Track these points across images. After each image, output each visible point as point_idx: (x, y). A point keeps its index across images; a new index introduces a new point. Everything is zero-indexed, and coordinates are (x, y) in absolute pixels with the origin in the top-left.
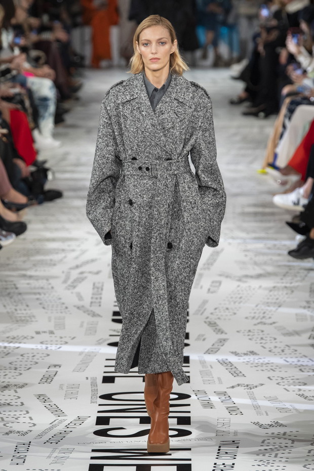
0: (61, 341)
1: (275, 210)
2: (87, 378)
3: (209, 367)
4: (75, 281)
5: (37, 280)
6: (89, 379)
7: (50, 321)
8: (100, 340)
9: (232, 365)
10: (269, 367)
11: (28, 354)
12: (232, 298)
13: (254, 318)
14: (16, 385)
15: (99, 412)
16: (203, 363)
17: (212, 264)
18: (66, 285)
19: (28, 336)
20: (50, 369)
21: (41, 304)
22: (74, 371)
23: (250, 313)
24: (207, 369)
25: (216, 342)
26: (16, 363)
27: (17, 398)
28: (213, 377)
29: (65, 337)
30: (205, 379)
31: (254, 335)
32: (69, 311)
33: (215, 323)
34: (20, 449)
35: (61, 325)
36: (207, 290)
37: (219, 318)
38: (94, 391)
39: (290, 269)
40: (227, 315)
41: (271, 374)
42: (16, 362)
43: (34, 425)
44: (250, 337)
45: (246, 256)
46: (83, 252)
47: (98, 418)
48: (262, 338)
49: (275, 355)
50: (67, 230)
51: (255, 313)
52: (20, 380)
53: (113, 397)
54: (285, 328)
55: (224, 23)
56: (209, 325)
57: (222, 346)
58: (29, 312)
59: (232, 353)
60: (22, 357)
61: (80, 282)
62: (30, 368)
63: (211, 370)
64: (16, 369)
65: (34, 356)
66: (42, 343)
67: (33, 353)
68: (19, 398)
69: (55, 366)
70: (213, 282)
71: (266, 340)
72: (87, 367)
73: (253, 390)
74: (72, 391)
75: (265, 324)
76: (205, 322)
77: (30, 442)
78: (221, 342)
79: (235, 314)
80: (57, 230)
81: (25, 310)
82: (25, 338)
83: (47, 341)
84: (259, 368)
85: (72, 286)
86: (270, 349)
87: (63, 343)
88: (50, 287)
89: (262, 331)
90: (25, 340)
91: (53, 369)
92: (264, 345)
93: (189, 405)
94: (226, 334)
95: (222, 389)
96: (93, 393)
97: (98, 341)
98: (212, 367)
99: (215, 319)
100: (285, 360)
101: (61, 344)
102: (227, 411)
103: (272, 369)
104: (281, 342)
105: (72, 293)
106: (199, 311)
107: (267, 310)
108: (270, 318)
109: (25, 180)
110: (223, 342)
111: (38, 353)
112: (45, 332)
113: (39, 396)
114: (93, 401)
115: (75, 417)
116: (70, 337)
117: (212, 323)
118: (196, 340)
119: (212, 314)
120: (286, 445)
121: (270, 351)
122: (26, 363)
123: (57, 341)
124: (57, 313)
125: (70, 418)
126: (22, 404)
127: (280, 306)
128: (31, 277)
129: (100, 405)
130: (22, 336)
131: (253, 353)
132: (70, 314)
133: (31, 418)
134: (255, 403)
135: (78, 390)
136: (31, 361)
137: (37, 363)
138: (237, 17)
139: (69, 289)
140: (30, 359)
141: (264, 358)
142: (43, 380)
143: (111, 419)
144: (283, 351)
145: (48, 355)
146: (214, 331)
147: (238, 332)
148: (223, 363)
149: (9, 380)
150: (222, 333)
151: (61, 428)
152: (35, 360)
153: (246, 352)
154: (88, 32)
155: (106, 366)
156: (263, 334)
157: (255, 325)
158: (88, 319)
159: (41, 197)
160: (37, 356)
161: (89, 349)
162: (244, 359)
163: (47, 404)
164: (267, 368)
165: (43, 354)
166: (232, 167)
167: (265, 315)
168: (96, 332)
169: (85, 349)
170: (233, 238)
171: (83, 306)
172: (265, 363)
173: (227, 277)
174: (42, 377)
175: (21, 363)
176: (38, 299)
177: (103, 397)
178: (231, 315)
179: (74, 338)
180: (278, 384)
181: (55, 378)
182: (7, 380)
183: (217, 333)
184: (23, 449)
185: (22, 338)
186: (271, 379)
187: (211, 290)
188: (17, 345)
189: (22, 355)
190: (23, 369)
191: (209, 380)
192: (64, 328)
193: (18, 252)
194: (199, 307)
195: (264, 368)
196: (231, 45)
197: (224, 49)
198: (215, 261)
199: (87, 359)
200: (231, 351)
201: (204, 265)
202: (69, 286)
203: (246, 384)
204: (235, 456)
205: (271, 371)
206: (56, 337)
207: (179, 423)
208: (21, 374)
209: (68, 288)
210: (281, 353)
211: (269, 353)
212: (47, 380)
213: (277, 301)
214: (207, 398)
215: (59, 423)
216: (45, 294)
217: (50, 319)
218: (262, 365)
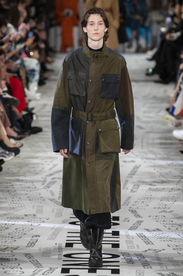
1: (173, 141)
2: (56, 244)
3: (132, 238)
4: (49, 183)
5: (26, 183)
7: (34, 208)
8: (64, 220)
9: (145, 237)
10: (168, 240)
11: (20, 228)
12: (146, 195)
13: (159, 208)
14: (12, 248)
15: (63, 265)
16: (128, 236)
17: (134, 174)
18: (43, 186)
19: (20, 217)
20: (33, 238)
21: (28, 197)
22: (48, 239)
23: (157, 205)
24: (130, 239)
25: (136, 223)
26: (12, 234)
27: (13, 255)
28: (134, 245)
29: (43, 218)
30: (129, 245)
31: (159, 219)
32: (45, 202)
33: (135, 211)
35: (40, 211)
36: (130, 191)
37: (138, 208)
38: (60, 252)
39: (182, 178)
40: (142, 206)
41: (169, 243)
43: (23, 272)
44: (157, 220)
45: (155, 169)
46: (55, 166)
47: (62, 269)
48: (164, 221)
49: (172, 231)
50: (45, 152)
51: (160, 205)
52: (15, 244)
53: (72, 256)
54: (178, 215)
55: (143, 26)
56: (131, 212)
57: (139, 225)
58: (21, 202)
59: (146, 229)
60: (16, 230)
61: (53, 184)
62: (21, 237)
63: (133, 240)
64: (12, 238)
65: (23, 230)
66: (28, 221)
67: (23, 228)
69: (36, 236)
70: (134, 186)
71: (167, 222)
72: (56, 237)
73: (158, 253)
74: (47, 252)
75: (166, 212)
76: (129, 210)
79: (148, 205)
80: (38, 152)
81: (18, 201)
82: (18, 218)
83: (31, 221)
84: (162, 239)
85: (48, 187)
86: (169, 228)
87: (41, 222)
88: (34, 187)
89: (164, 217)
91: (35, 238)
92: (166, 225)
93: (119, 262)
94: (142, 218)
95: (139, 252)
97: (63, 221)
98: (133, 238)
99: (136, 208)
100: (178, 235)
102: (142, 266)
103: (170, 240)
104: (176, 223)
105: (47, 191)
106: (126, 203)
107: (167, 203)
108: (169, 208)
109: (19, 120)
110: (140, 223)
111: (26, 228)
112: (30, 215)
113: (26, 255)
114: (59, 258)
115: (49, 268)
116: (46, 218)
117: (133, 211)
118: (123, 221)
119: (133, 205)
121: (169, 229)
122: (19, 234)
123: (38, 221)
124: (38, 203)
125: (45, 268)
126: (16, 259)
127: (175, 201)
128: (22, 181)
129: (63, 261)
131: (158, 230)
132: (46, 204)
133: (21, 269)
134: (159, 261)
135: (50, 251)
136: (22, 233)
137: (25, 234)
138: (151, 22)
139: (45, 189)
140: (21, 231)
141: (165, 233)
142: (29, 245)
143: (70, 270)
144: (177, 229)
145: (32, 229)
146: (135, 216)
147: (149, 216)
148: (140, 236)
149: (8, 244)
150: (140, 217)
151: (40, 274)
152: (24, 232)
153: (154, 229)
154: (59, 30)
155: (67, 237)
156: (165, 218)
157: (160, 212)
158: (57, 207)
159: (30, 131)
160: (26, 230)
161: (57, 226)
162: (153, 233)
163: (31, 259)
164: (167, 239)
165: (29, 228)
166: (147, 115)
167: (166, 206)
168: (62, 215)
169: (55, 226)
170: (147, 159)
171: (54, 199)
172: (166, 236)
173: (143, 182)
174: (28, 243)
175: (15, 234)
176: (26, 194)
177: (65, 256)
178: (145, 206)
179: (48, 219)
180: (174, 249)
181: (36, 243)
182: (6, 244)
183: (136, 218)
185: (16, 218)
186: (170, 247)
187: (133, 191)
188: (13, 223)
189: (16, 229)
190: (16, 237)
191: (131, 246)
192: (42, 213)
193: (15, 165)
194: (126, 201)
196: (147, 39)
197: (142, 42)
198: (136, 172)
199: (56, 232)
201: (129, 175)
202: (46, 186)
203: (154, 249)
206: (37, 218)
207: (112, 273)
208: (15, 241)
210: (176, 230)
211: (169, 230)
212: (31, 244)
213: (174, 198)
214: (130, 258)
215: (39, 271)
216: (31, 191)
217: (33, 207)
218: (164, 238)
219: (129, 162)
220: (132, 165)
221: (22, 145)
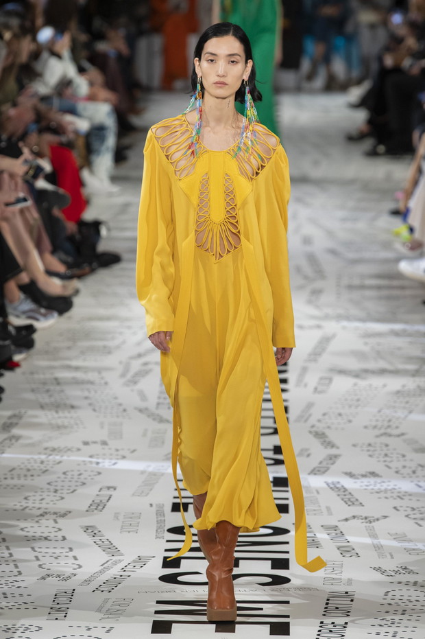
0: (117, 455)
1: (406, 283)
2: (151, 505)
3: (315, 493)
4: (136, 374)
5: (86, 372)
6: (154, 505)
7: (102, 427)
9: (345, 490)
10: (395, 495)
11: (72, 471)
12: (346, 400)
13: (375, 427)
14: (55, 513)
15: (166, 550)
16: (307, 487)
17: (320, 354)
18: (123, 380)
19: (72, 448)
20: (102, 492)
21: (90, 404)
22: (133, 495)
23: (371, 420)
24: (312, 495)
25: (324, 459)
26: (55, 484)
27: (57, 530)
28: (320, 506)
29: (123, 449)
30: (309, 508)
31: (375, 451)
32: (128, 415)
33: (323, 434)
34: (61, 599)
35: (117, 434)
36: (312, 390)
37: (329, 427)
38: (161, 523)
40: (339, 424)
41: (398, 503)
42: (56, 482)
43: (80, 567)
44: (370, 453)
45: (366, 344)
47: (165, 558)
48: (386, 455)
49: (404, 477)
51: (377, 421)
52: (62, 506)
54: (417, 442)
56: (315, 436)
57: (333, 464)
58: (74, 415)
59: (346, 473)
60: (64, 476)
61: (143, 376)
62: (75, 490)
63: (318, 496)
64: (56, 491)
65: (80, 475)
66: (91, 457)
67: (79, 471)
68: (60, 530)
69: (109, 488)
70: (321, 379)
71: (391, 457)
72: (151, 489)
73: (373, 524)
74: (131, 522)
75: (390, 435)
76: (310, 432)
77: (74, 590)
78: (331, 459)
79: (350, 421)
80: (112, 305)
81: (69, 412)
82: (69, 450)
83: (98, 455)
84: (382, 495)
85: (132, 381)
86: (397, 470)
87: (119, 457)
88: (103, 382)
89: (387, 445)
90: (69, 452)
91: (105, 492)
92: (390, 465)
93: (287, 543)
95: (332, 521)
96: (159, 525)
97: (166, 455)
98: (318, 492)
99: (324, 428)
100: (417, 485)
101: (117, 459)
102: (338, 552)
103: (399, 497)
104: (411, 460)
105: (132, 391)
106: (302, 417)
107: (393, 417)
108: (397, 427)
109: (71, 238)
110: (333, 458)
111: (86, 471)
112: (95, 442)
113: (87, 528)
114: (159, 536)
115: (135, 557)
116: (129, 450)
117: (320, 433)
119: (319, 421)
120: (417, 598)
121: (397, 472)
122: (70, 484)
123: (111, 455)
124: (112, 417)
125: (128, 557)
126: (64, 538)
127: (410, 412)
128: (77, 368)
129: (167, 541)
130: (65, 447)
131: (373, 474)
132: (130, 418)
133: (75, 558)
134: (376, 542)
135: (138, 520)
136: (77, 482)
137: (84, 484)
139: (128, 385)
140: (76, 477)
141: (389, 481)
142: (91, 507)
143: (182, 560)
144: (414, 472)
145: (99, 473)
146: (322, 444)
148: (335, 488)
149: (47, 506)
150: (333, 446)
151: (115, 571)
152: (82, 480)
153: (364, 473)
154: (157, 42)
156: (388, 450)
157: (377, 436)
158: (154, 426)
159: (95, 262)
160: (85, 475)
161: (153, 467)
162: (362, 482)
163: (97, 539)
164: (392, 495)
165: (92, 471)
166: (349, 225)
167: (391, 423)
168: (163, 443)
169: (149, 466)
170: (348, 319)
171: (146, 409)
172: (389, 488)
173: (340, 372)
174: (90, 502)
175: (62, 484)
176: (86, 398)
177: (174, 530)
178: (345, 423)
179: (133, 451)
180: (407, 516)
181: (109, 504)
182: (44, 505)
183: (326, 447)
184: (65, 599)
185: (65, 450)
186: (398, 510)
187: (319, 390)
188: (58, 459)
189: (64, 473)
190: (65, 491)
191: (315, 510)
192: (122, 438)
193: (61, 335)
194: (303, 412)
195: (388, 495)
196: (348, 61)
197: (339, 67)
198: (324, 350)
199: (151, 480)
200: (345, 471)
201: (310, 355)
202: (129, 381)
203: (364, 516)
204: (349, 612)
205: (398, 499)
206: (110, 449)
207: (273, 567)
208: (62, 498)
209: (126, 384)
210: (412, 475)
211: (396, 475)
212: (98, 506)
213: (407, 406)
214: (311, 535)
215: (113, 564)
216: (96, 392)
217: (102, 425)
218: (386, 491)
219: (311, 327)
220: (317, 335)
221: (77, 292)
